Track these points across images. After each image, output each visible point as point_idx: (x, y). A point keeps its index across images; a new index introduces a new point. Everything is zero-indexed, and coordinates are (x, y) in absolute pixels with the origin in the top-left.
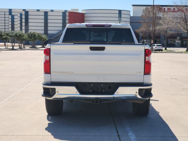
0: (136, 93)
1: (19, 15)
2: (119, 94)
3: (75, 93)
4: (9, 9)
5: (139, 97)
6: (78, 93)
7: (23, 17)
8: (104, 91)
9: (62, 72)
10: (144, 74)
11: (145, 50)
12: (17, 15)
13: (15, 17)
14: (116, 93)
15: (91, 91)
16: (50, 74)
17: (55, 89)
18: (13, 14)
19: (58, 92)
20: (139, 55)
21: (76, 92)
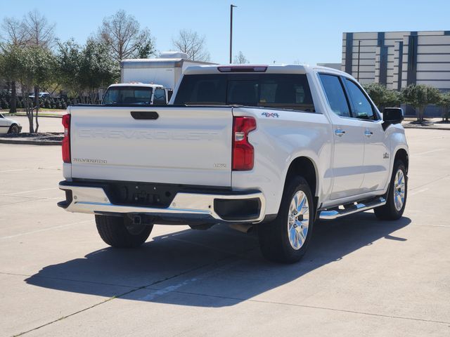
0: (210, 207)
1: (397, 46)
2: (177, 207)
3: (104, 202)
4: (379, 33)
5: (216, 216)
6: (108, 201)
7: (406, 50)
8: (158, 200)
9: (88, 160)
10: (233, 170)
11: (235, 118)
12: (393, 46)
13: (391, 51)
14: (171, 206)
16: (70, 162)
18: (387, 43)
19: (76, 198)
20: (221, 127)
21: (105, 199)
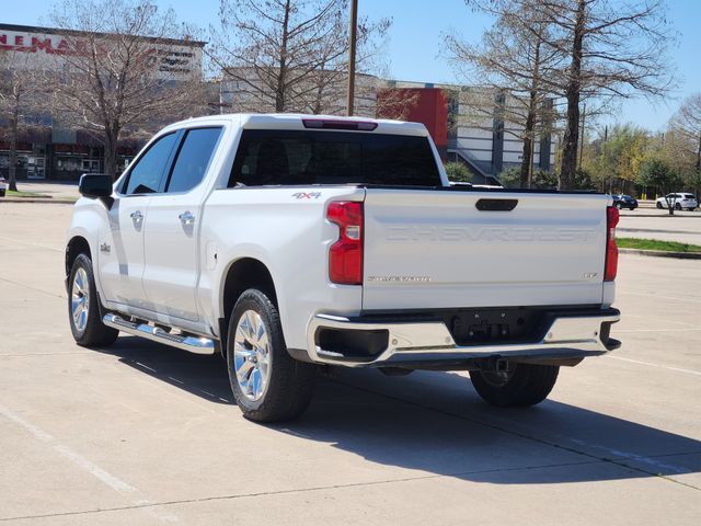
0: (596, 334)
3: (444, 344)
6: (452, 342)
9: (397, 279)
10: (604, 280)
14: (546, 337)
15: (472, 334)
16: (361, 284)
17: (386, 332)
19: (395, 341)
21: (448, 339)
